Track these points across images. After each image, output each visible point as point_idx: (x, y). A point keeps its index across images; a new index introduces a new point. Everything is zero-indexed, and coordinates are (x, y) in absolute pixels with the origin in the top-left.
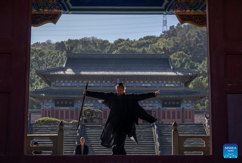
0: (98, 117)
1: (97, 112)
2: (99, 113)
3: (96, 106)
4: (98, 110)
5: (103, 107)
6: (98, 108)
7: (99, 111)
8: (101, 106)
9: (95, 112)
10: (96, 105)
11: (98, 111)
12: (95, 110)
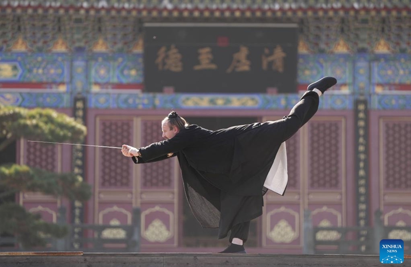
0: (59, 170)
1: (46, 128)
2: (62, 139)
3: (39, 85)
4: (54, 114)
5: (95, 89)
6: (59, 96)
7: (63, 126)
8: (79, 85)
9: (30, 133)
10: (39, 74)
11: (50, 120)
12: (30, 116)
